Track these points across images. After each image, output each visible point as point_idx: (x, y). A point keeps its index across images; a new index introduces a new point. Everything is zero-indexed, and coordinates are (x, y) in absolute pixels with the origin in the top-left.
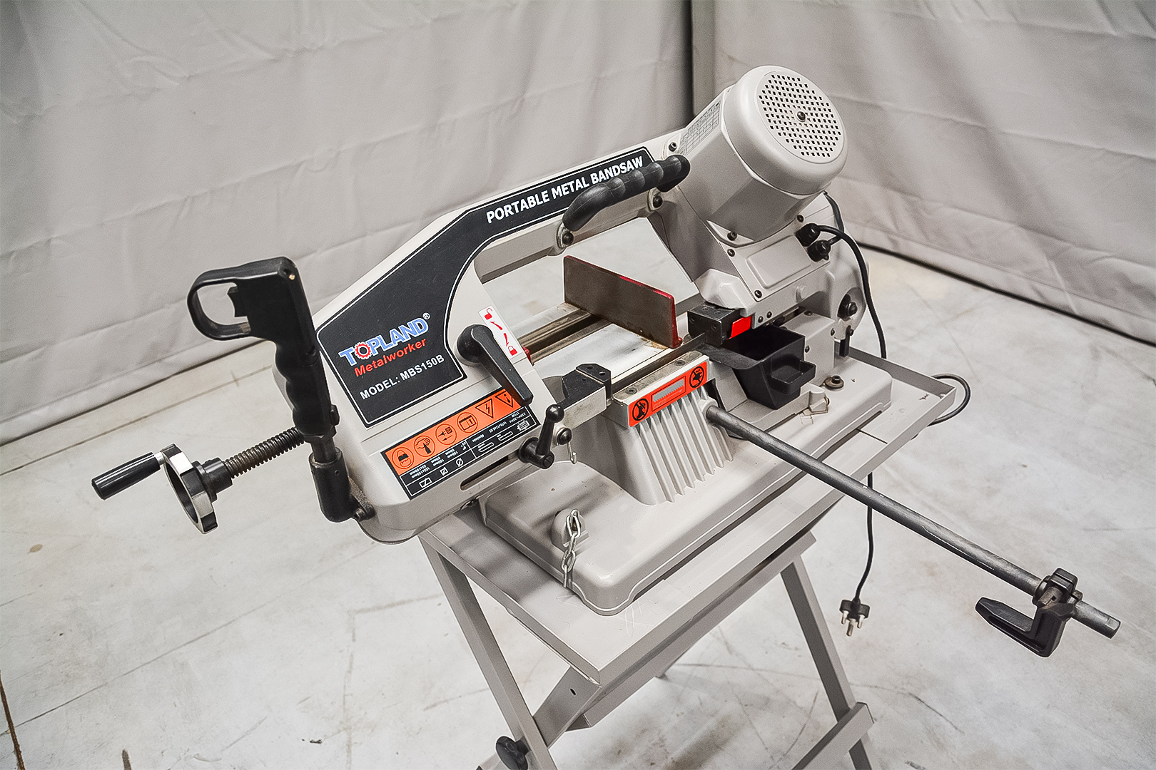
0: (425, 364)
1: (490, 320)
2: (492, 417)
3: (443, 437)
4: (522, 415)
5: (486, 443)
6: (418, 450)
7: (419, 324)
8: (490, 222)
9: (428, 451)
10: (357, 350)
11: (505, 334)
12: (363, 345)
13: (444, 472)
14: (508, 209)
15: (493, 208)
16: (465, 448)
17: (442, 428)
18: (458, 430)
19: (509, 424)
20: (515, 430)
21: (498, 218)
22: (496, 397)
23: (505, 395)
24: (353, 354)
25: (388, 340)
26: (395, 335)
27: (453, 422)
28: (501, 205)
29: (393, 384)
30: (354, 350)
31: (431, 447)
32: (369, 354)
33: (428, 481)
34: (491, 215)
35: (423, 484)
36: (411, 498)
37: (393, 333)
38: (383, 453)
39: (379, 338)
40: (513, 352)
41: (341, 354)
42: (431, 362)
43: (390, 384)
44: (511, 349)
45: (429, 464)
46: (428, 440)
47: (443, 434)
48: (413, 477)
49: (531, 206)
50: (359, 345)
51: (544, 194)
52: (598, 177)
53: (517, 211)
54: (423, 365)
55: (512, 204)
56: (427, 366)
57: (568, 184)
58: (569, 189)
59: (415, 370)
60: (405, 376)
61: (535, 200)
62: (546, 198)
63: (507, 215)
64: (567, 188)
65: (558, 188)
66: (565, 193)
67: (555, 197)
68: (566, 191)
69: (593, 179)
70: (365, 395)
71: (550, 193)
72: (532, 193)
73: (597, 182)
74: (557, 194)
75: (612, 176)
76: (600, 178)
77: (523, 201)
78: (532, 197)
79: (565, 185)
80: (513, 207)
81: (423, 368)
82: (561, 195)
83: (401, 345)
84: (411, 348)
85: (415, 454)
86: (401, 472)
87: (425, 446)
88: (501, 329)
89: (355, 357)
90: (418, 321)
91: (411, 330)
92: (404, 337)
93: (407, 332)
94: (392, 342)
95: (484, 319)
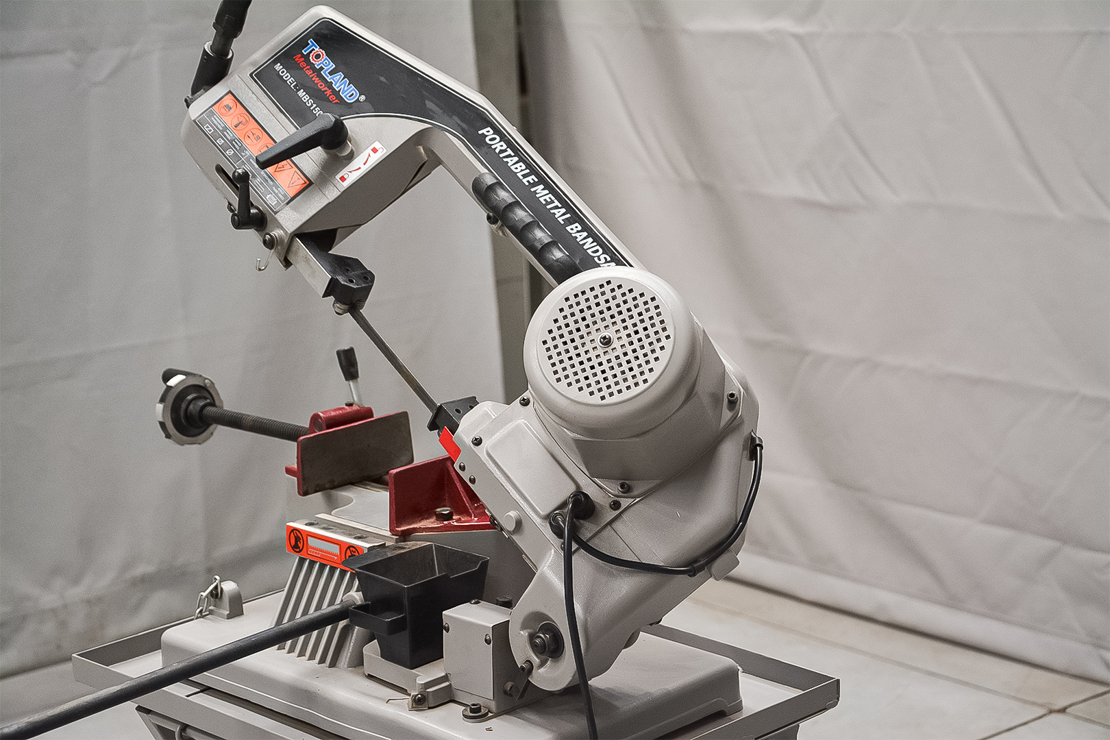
0: (316, 107)
1: (372, 153)
3: (251, 135)
5: (250, 171)
6: (236, 119)
7: (353, 94)
8: (480, 132)
9: (237, 126)
10: (317, 51)
11: (360, 168)
12: (323, 55)
13: (221, 142)
14: (502, 146)
15: (497, 131)
16: (243, 154)
18: (258, 147)
19: (271, 187)
20: (266, 194)
21: (487, 139)
25: (332, 73)
26: (338, 77)
27: (266, 140)
29: (292, 86)
30: (316, 50)
31: (241, 127)
33: (210, 131)
34: (488, 132)
35: (208, 127)
36: (195, 120)
38: (230, 92)
40: (343, 179)
41: (311, 41)
42: (319, 111)
43: (291, 84)
44: (345, 177)
45: (225, 128)
46: (247, 123)
47: (254, 134)
48: (212, 118)
49: (513, 168)
50: (322, 52)
51: (532, 178)
52: (578, 232)
53: (501, 155)
54: (315, 105)
55: (508, 149)
56: (314, 109)
57: (556, 201)
58: (548, 203)
59: (308, 101)
60: (301, 93)
61: (522, 170)
62: (528, 181)
63: (493, 147)
64: (549, 200)
65: (547, 192)
66: (542, 199)
67: (533, 190)
68: (545, 200)
69: (573, 226)
70: (278, 67)
71: (535, 184)
72: (528, 166)
73: (571, 231)
74: (537, 192)
75: (585, 247)
76: (577, 235)
77: (516, 159)
78: (524, 167)
79: (553, 198)
80: (505, 151)
81: (312, 105)
82: (538, 196)
83: (330, 85)
84: (329, 92)
85: (232, 116)
86: (216, 109)
87: (241, 122)
88: (364, 164)
89: (311, 52)
90: (356, 93)
91: (346, 88)
92: (338, 85)
93: (343, 86)
94: (330, 77)
95: (372, 147)
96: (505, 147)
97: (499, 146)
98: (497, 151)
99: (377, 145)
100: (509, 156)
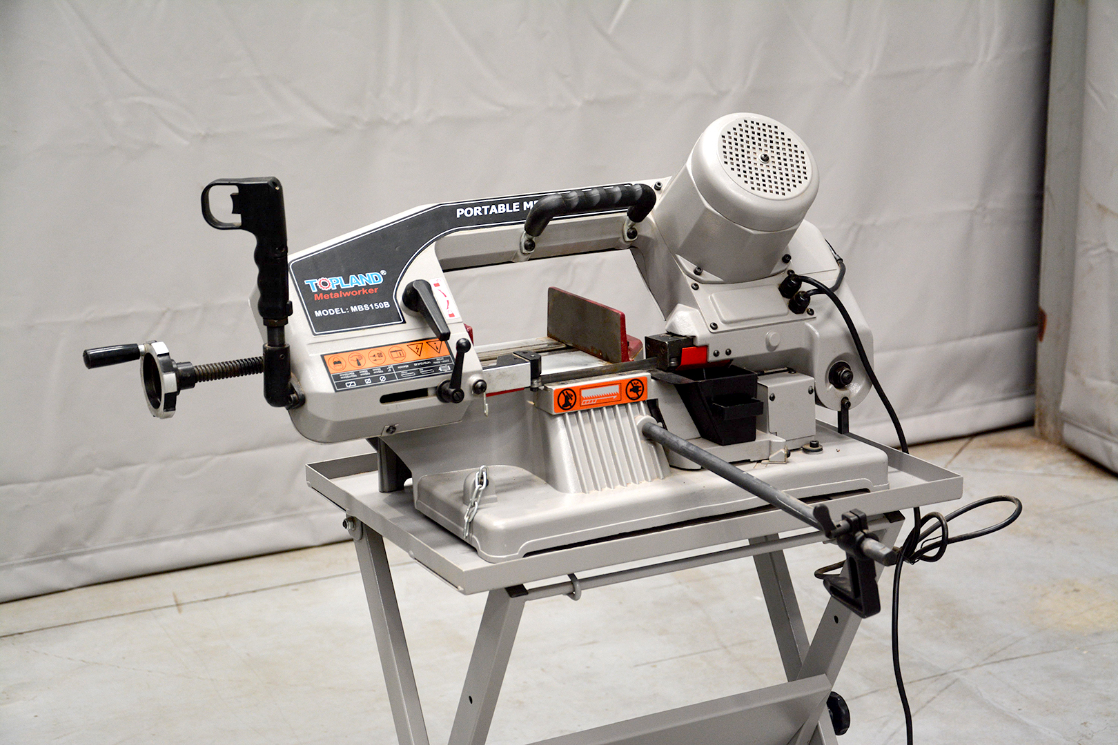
0: (373, 305)
1: (438, 288)
2: (420, 355)
3: (374, 358)
4: (445, 361)
5: (408, 372)
6: (352, 362)
7: (376, 277)
8: (458, 216)
9: (359, 364)
10: (320, 282)
11: (447, 301)
12: (325, 280)
13: (368, 381)
15: (464, 207)
16: (390, 370)
17: (375, 352)
18: (388, 357)
19: (432, 364)
20: (436, 370)
21: (467, 215)
22: (427, 342)
23: (435, 343)
24: (316, 284)
25: (347, 281)
26: (353, 279)
27: (385, 350)
28: (473, 206)
29: (343, 312)
30: (317, 282)
31: (362, 362)
32: (328, 287)
33: (353, 384)
34: (461, 211)
35: (348, 385)
36: (336, 391)
37: (353, 278)
38: (323, 356)
39: (340, 278)
40: (451, 315)
41: (307, 282)
42: (378, 305)
43: (341, 311)
44: (450, 313)
45: (357, 373)
47: (374, 356)
48: (342, 378)
49: (500, 212)
50: (322, 280)
51: (515, 205)
53: (486, 213)
54: (371, 305)
55: (483, 207)
56: (374, 307)
59: (364, 308)
60: (354, 309)
61: (505, 208)
62: (517, 209)
63: (475, 215)
65: (531, 203)
67: (525, 209)
70: (317, 314)
71: (521, 206)
72: (504, 202)
74: (528, 208)
77: (494, 207)
78: (503, 205)
80: (483, 209)
81: (370, 307)
83: (358, 288)
84: (364, 291)
85: (348, 363)
86: (333, 372)
87: (357, 360)
88: (445, 296)
89: (317, 287)
90: (375, 274)
91: (367, 279)
92: (361, 283)
93: (364, 280)
94: (350, 284)
95: (432, 285)
96: (480, 208)
97: (477, 211)
98: (480, 214)
99: (432, 281)
100: (489, 209)
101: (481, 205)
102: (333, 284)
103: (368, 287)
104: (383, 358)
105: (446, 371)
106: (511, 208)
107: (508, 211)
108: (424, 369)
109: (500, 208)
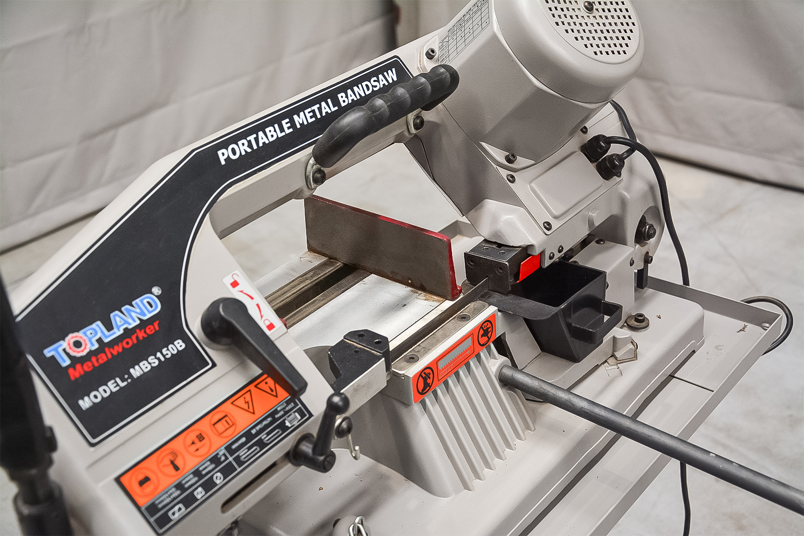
0: (162, 354)
1: (238, 288)
2: (254, 413)
3: (194, 447)
4: (290, 407)
5: (249, 448)
6: (165, 470)
7: (148, 303)
8: (223, 163)
9: (177, 468)
10: (69, 344)
11: (258, 305)
12: (76, 336)
13: (199, 493)
14: (243, 144)
15: (225, 145)
16: (223, 458)
17: (192, 435)
18: (214, 438)
19: (274, 420)
20: (283, 427)
21: (233, 157)
22: (256, 386)
23: (266, 383)
24: (64, 350)
25: (109, 327)
26: (118, 319)
27: (204, 426)
28: (235, 140)
29: (122, 385)
30: (65, 345)
31: (179, 462)
32: (85, 348)
33: (180, 509)
34: (223, 154)
35: (174, 514)
37: (116, 317)
38: (118, 480)
39: (97, 325)
40: (271, 327)
41: (48, 352)
42: (168, 350)
43: (118, 385)
44: (268, 323)
45: (180, 486)
46: (175, 454)
47: (193, 443)
48: (159, 506)
49: (271, 139)
50: (71, 338)
51: (285, 123)
52: (347, 97)
53: (255, 147)
54: (159, 355)
55: (248, 139)
56: (164, 356)
57: (313, 108)
58: (315, 115)
59: (150, 363)
60: (136, 372)
61: (275, 131)
62: (289, 128)
63: (243, 153)
64: (311, 114)
65: (302, 114)
66: (310, 121)
67: (298, 126)
68: (311, 117)
69: (341, 100)
70: (85, 403)
71: (292, 122)
72: (270, 123)
73: (346, 103)
74: (301, 122)
75: (363, 95)
76: (350, 99)
77: (261, 134)
78: (271, 128)
79: (309, 110)
80: (249, 142)
81: (159, 359)
82: (306, 123)
83: (128, 332)
84: (141, 335)
85: (160, 475)
86: (144, 502)
87: (172, 463)
88: (252, 298)
89: (68, 354)
90: (146, 298)
91: (138, 310)
92: (130, 321)
93: (133, 314)
94: (115, 330)
95: (230, 287)
96: (244, 141)
97: (242, 147)
98: (249, 150)
99: (228, 280)
100: (257, 139)
101: (244, 135)
102: (90, 340)
103: (143, 324)
104: (206, 441)
105: (296, 423)
106: (282, 130)
107: (280, 135)
108: (268, 434)
109: (269, 135)
